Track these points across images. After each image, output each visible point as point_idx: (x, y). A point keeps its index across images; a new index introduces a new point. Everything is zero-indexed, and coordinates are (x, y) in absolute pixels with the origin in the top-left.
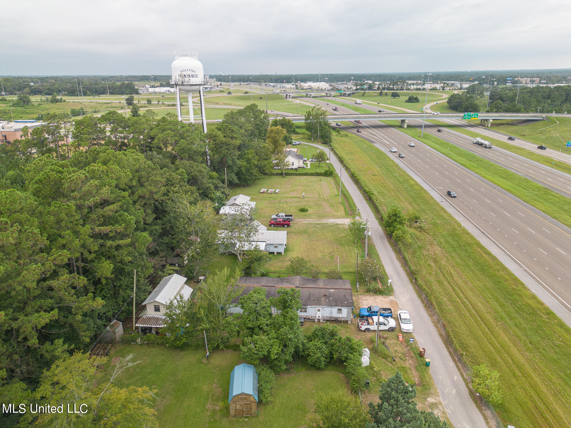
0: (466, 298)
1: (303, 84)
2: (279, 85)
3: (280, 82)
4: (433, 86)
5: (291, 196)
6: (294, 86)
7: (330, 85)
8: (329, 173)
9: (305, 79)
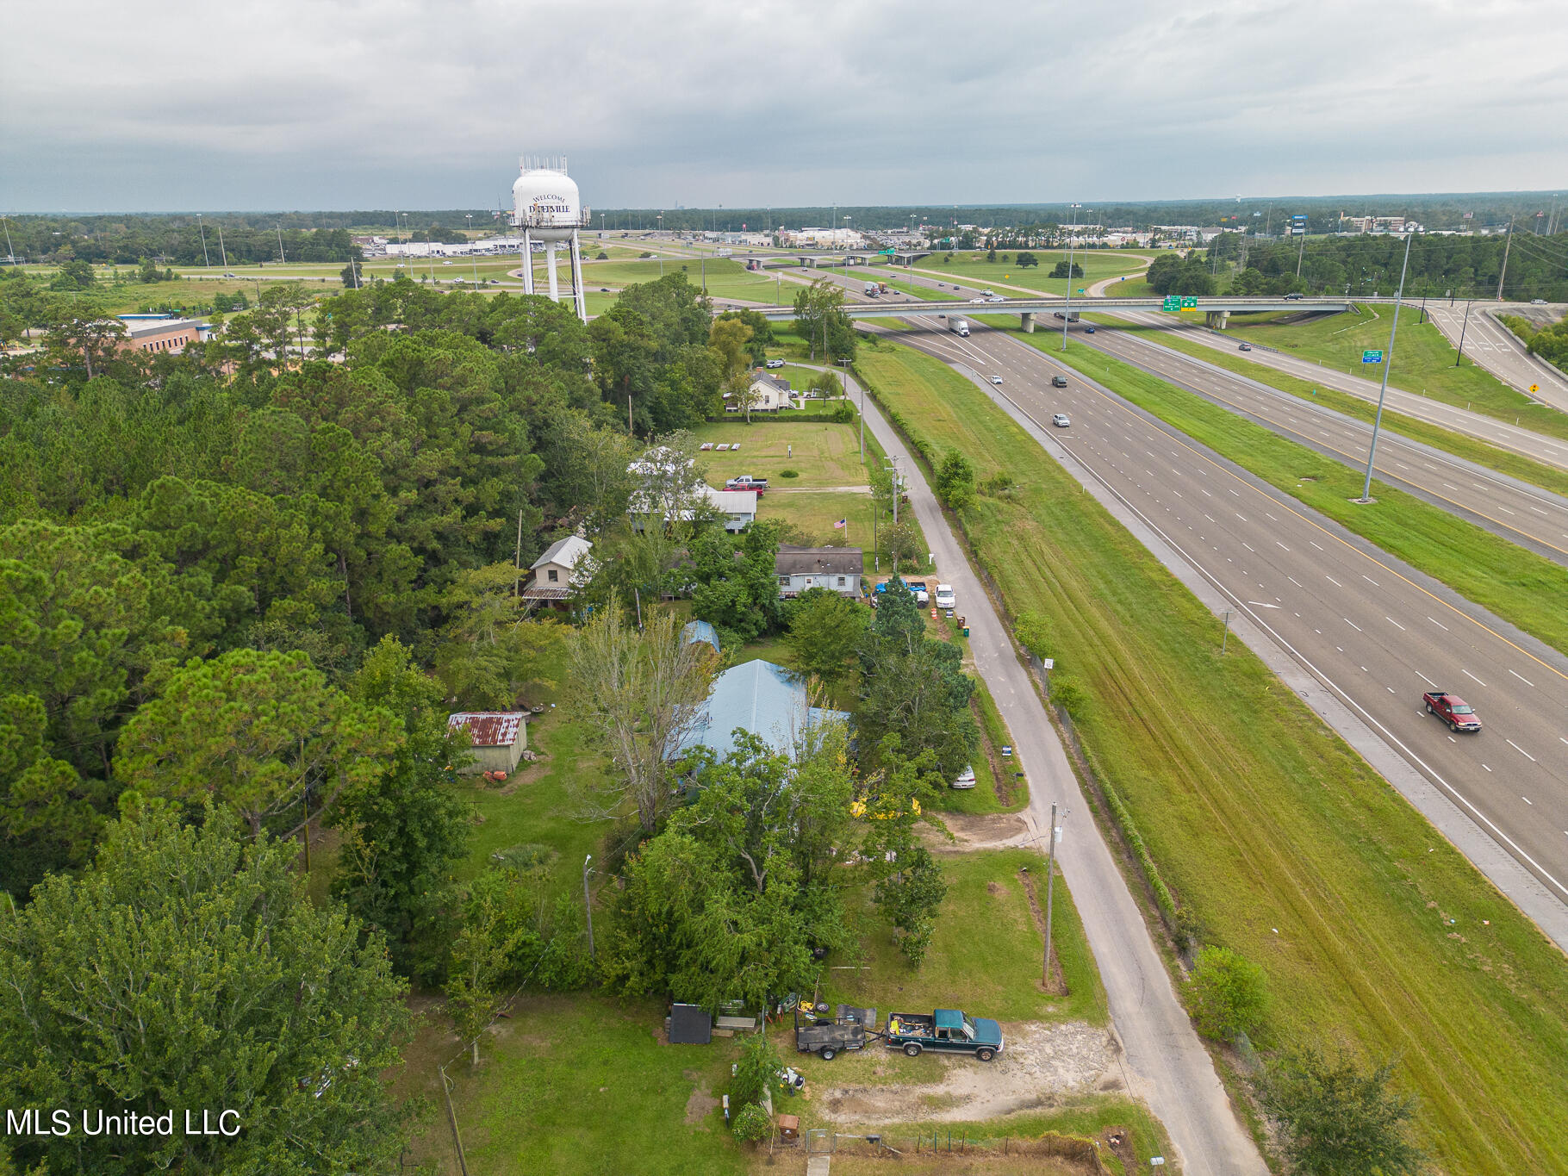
0: (1055, 577)
1: (792, 234)
2: (729, 236)
3: (733, 230)
4: (1130, 237)
5: (764, 454)
6: (769, 240)
7: (864, 237)
8: (844, 416)
9: (798, 220)
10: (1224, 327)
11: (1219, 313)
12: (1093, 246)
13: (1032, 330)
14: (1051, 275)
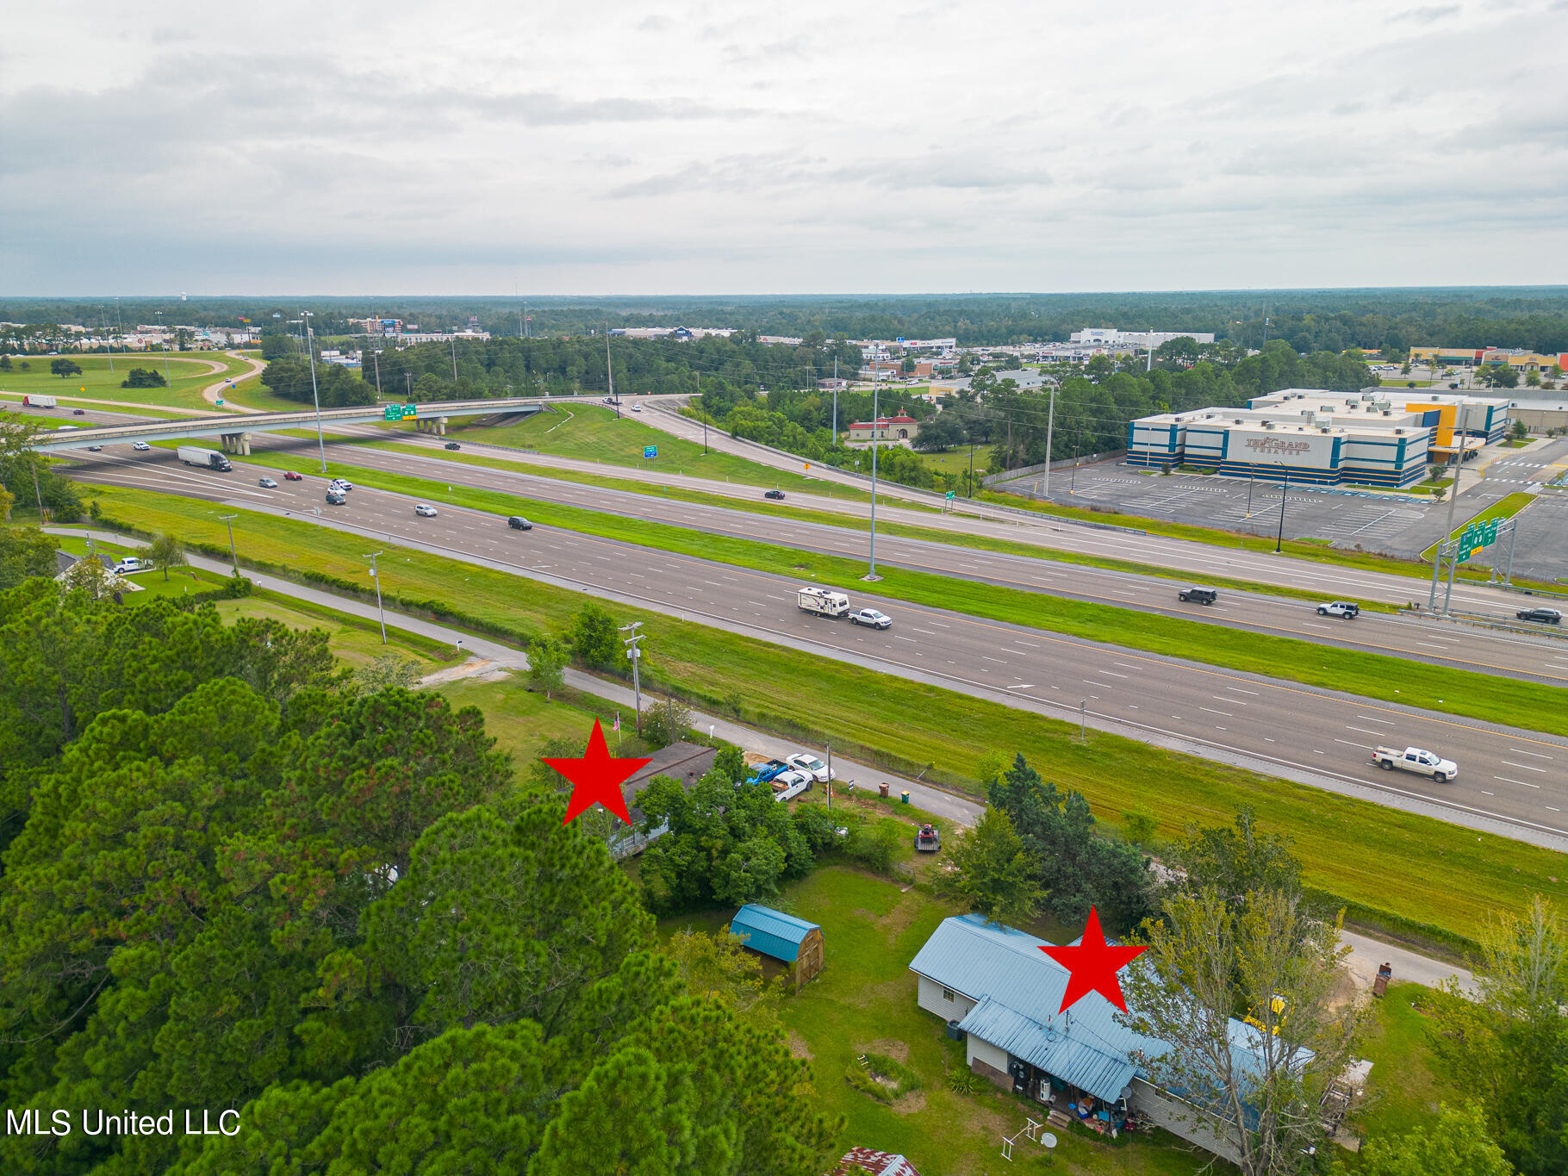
4: (145, 338)
8: (243, 588)
10: (443, 432)
11: (434, 420)
12: (113, 350)
13: (248, 452)
14: (125, 385)
